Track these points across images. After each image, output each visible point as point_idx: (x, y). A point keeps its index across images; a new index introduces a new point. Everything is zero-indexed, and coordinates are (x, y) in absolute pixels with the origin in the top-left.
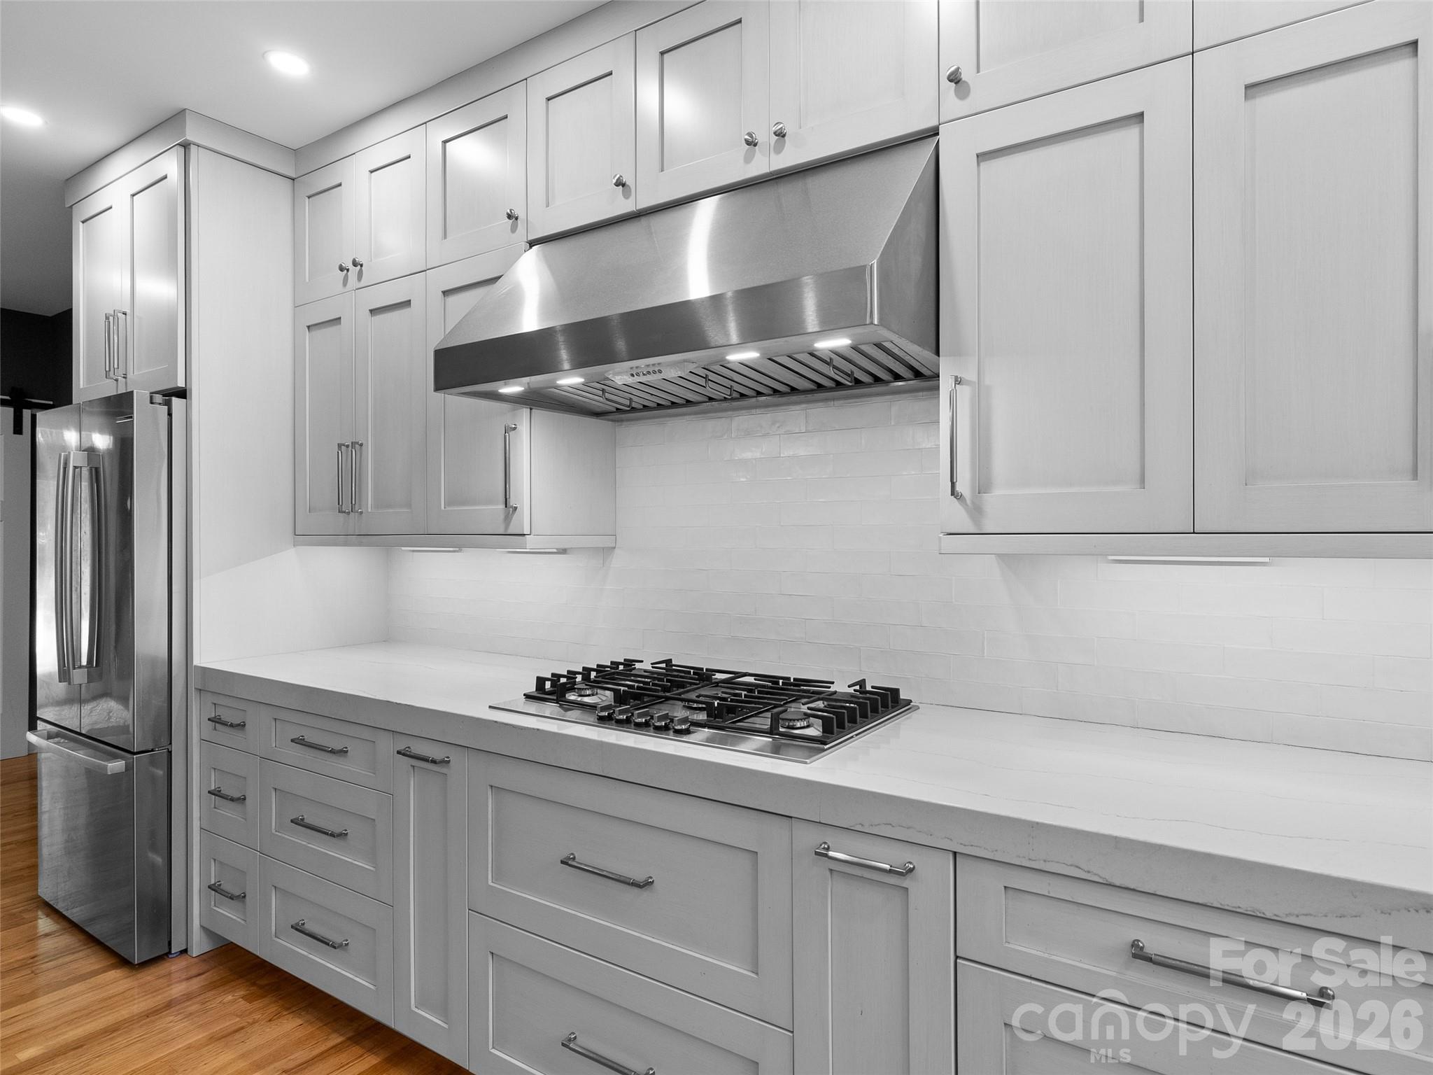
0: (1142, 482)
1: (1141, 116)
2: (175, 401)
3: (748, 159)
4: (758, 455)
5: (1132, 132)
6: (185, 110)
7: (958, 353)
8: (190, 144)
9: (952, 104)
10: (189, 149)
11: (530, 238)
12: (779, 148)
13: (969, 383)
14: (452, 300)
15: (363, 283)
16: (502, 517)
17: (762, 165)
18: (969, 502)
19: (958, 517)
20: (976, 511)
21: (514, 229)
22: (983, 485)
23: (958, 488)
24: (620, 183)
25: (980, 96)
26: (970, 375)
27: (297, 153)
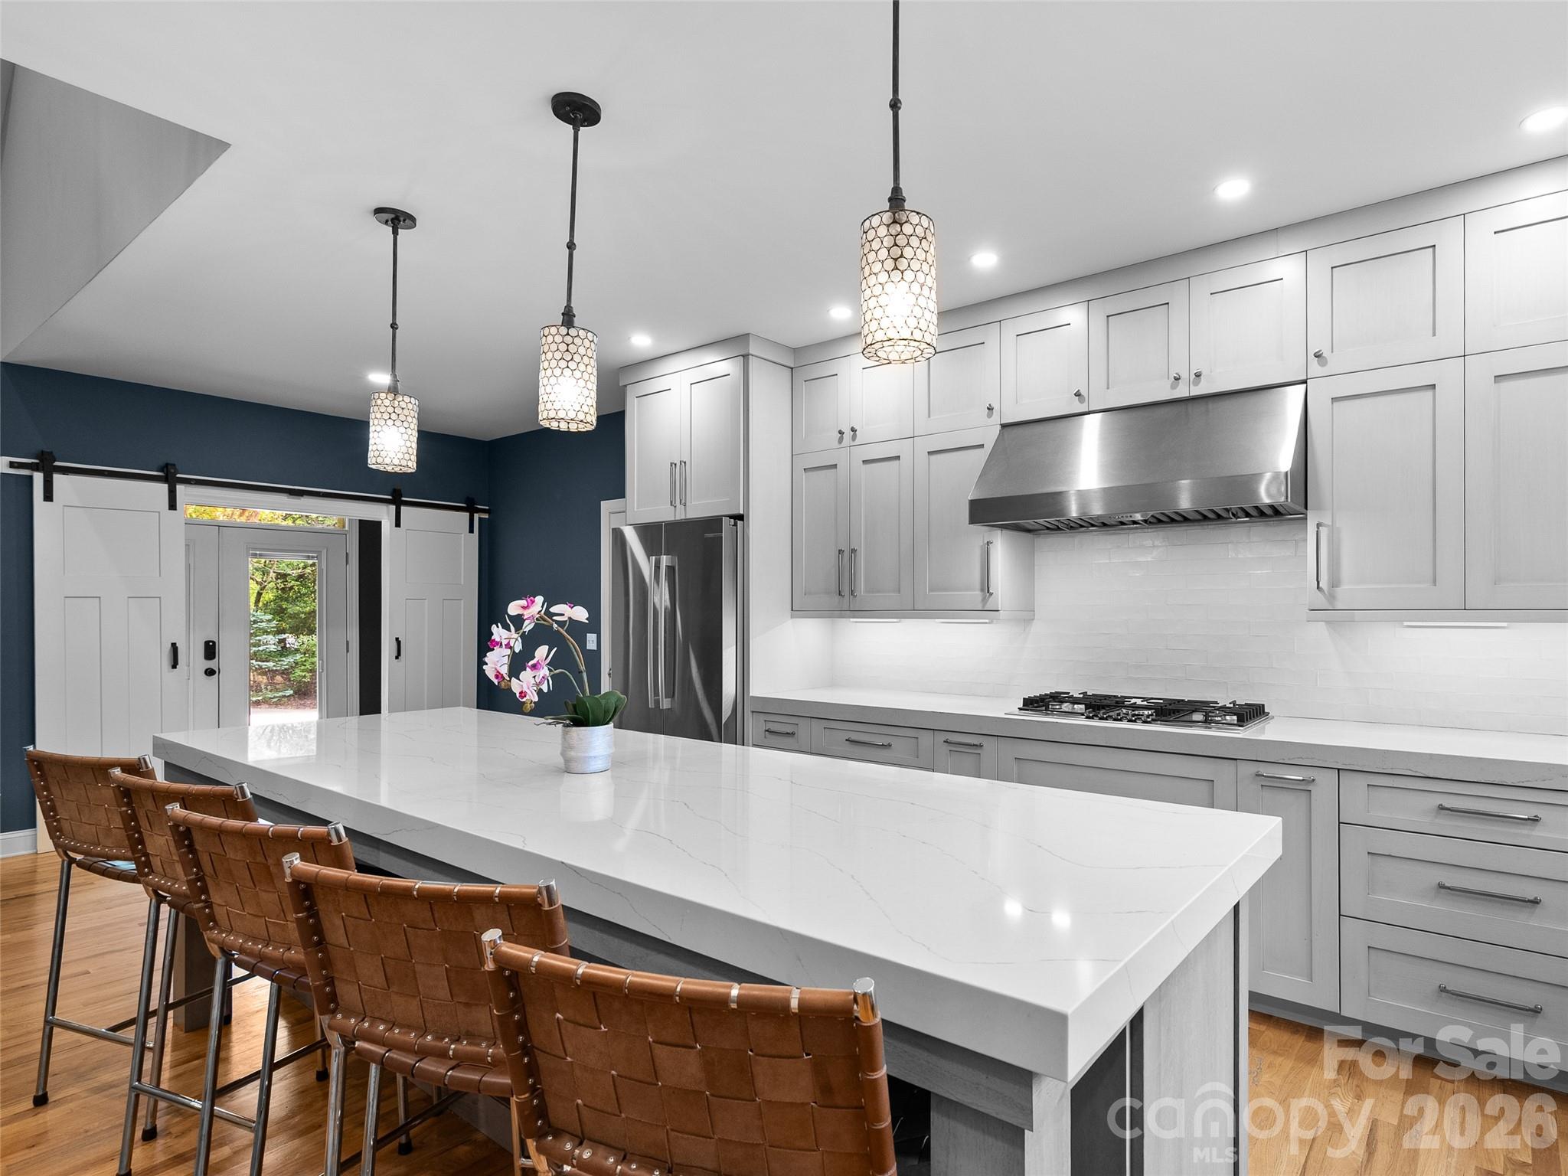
0: (1435, 582)
1: (1434, 386)
2: (739, 523)
3: (1173, 387)
4: (1149, 559)
5: (1429, 394)
6: (748, 334)
7: (1319, 508)
8: (748, 355)
9: (1315, 369)
10: (748, 358)
11: (1004, 422)
12: (1196, 384)
13: (1325, 526)
14: (933, 458)
15: (856, 443)
16: (980, 599)
17: (1182, 392)
18: (1326, 592)
19: (1321, 601)
20: (1332, 597)
21: (989, 416)
22: (1335, 583)
23: (1321, 585)
24: (1078, 394)
25: (1333, 366)
26: (1327, 521)
27: (796, 351)
